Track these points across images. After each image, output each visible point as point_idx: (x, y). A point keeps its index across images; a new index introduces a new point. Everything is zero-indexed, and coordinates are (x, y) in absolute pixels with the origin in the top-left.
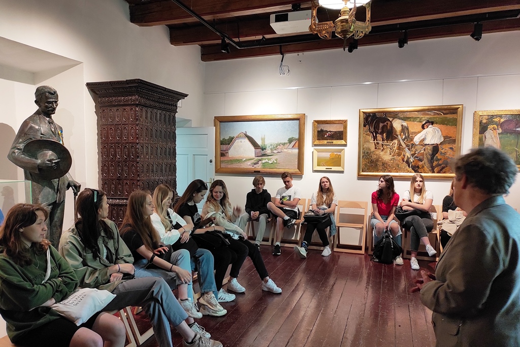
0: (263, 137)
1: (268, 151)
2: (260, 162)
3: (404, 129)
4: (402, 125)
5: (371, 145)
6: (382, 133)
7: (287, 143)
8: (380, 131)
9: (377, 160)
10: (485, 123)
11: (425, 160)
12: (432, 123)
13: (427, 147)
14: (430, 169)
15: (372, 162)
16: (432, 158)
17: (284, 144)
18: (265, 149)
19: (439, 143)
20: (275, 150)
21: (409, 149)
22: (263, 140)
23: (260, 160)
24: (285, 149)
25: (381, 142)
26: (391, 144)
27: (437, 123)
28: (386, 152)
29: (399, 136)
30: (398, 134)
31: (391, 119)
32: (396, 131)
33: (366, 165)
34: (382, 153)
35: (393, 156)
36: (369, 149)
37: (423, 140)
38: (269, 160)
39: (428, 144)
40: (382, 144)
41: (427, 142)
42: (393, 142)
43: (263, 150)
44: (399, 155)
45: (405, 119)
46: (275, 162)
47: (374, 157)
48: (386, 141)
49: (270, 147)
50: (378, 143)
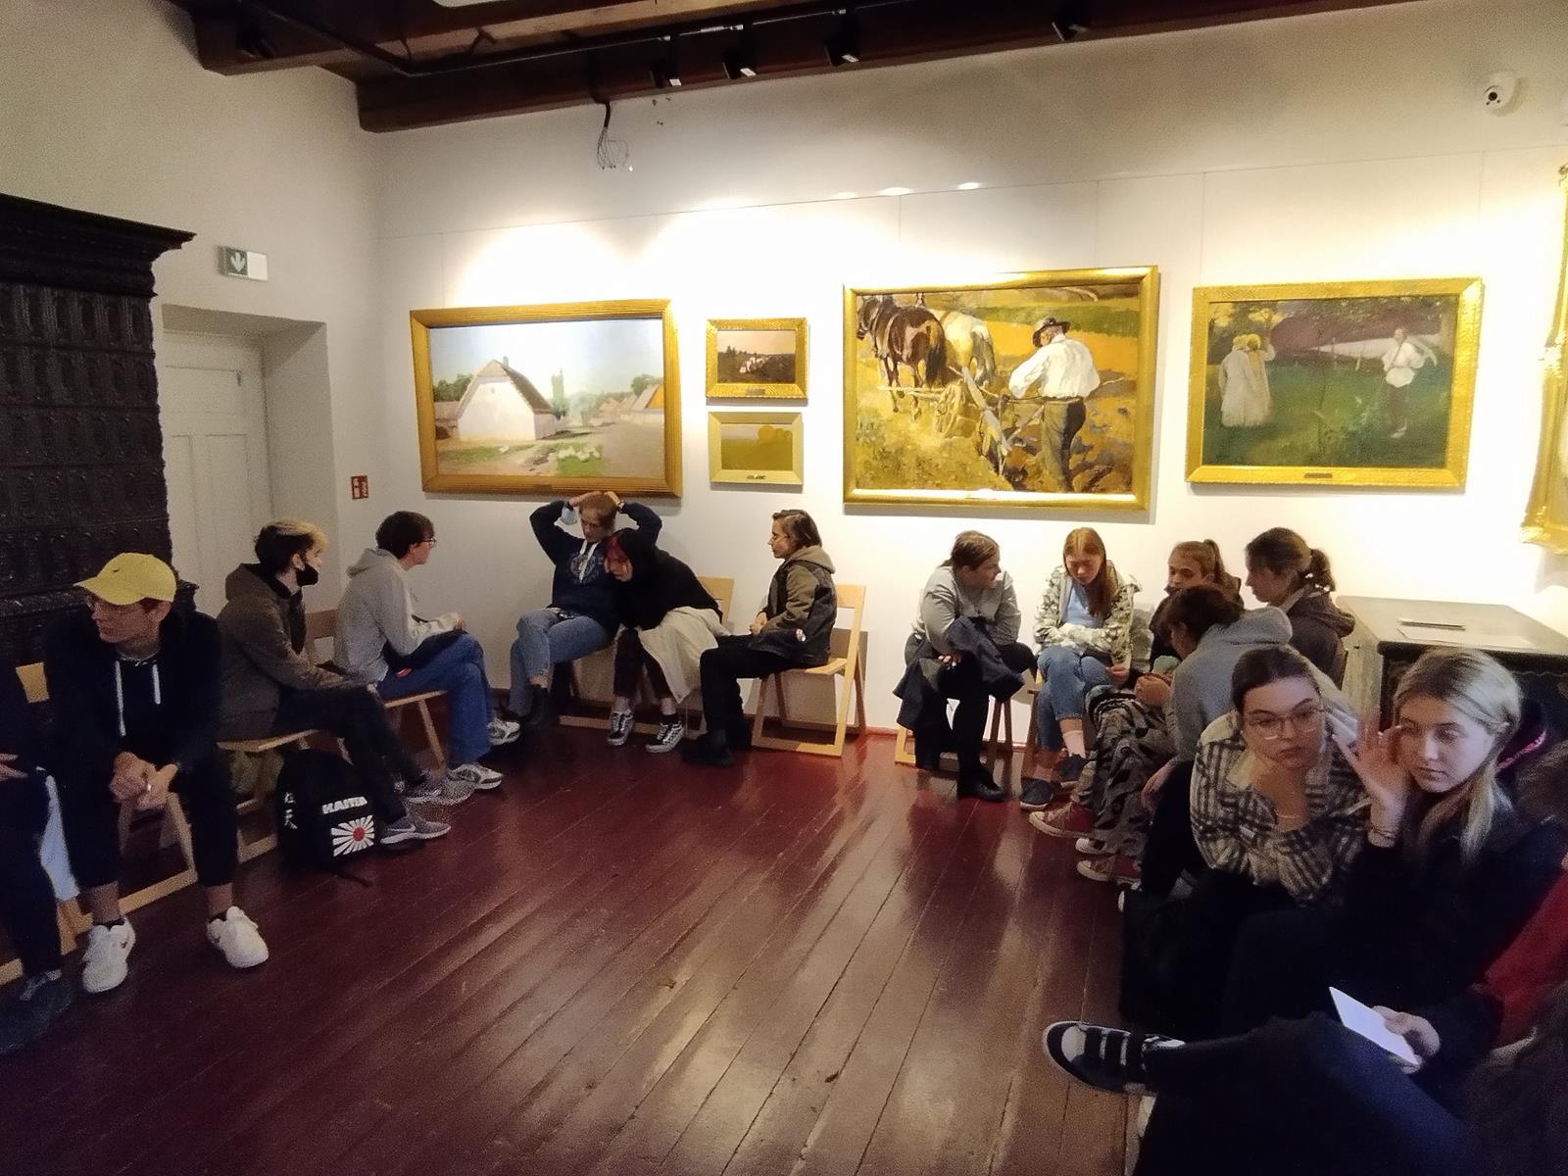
0: (557, 374)
1: (574, 422)
2: (552, 457)
3: (981, 347)
4: (974, 335)
5: (879, 395)
6: (913, 360)
7: (628, 395)
8: (907, 352)
9: (901, 451)
10: (1225, 330)
11: (1046, 451)
12: (1065, 327)
13: (1049, 404)
14: (1061, 478)
15: (884, 455)
16: (1066, 445)
17: (620, 397)
18: (564, 413)
19: (1085, 393)
20: (596, 416)
21: (996, 414)
22: (558, 383)
23: (552, 450)
24: (624, 412)
25: (910, 391)
26: (942, 397)
28: (928, 423)
29: (965, 370)
30: (962, 362)
32: (955, 355)
33: (867, 465)
34: (914, 427)
35: (949, 435)
36: (876, 414)
37: (1038, 383)
38: (578, 448)
39: (1054, 398)
40: (916, 399)
41: (1049, 390)
42: (947, 390)
43: (558, 415)
44: (966, 431)
45: (981, 313)
46: (597, 455)
47: (891, 441)
48: (925, 388)
49: (580, 408)
50: (901, 394)
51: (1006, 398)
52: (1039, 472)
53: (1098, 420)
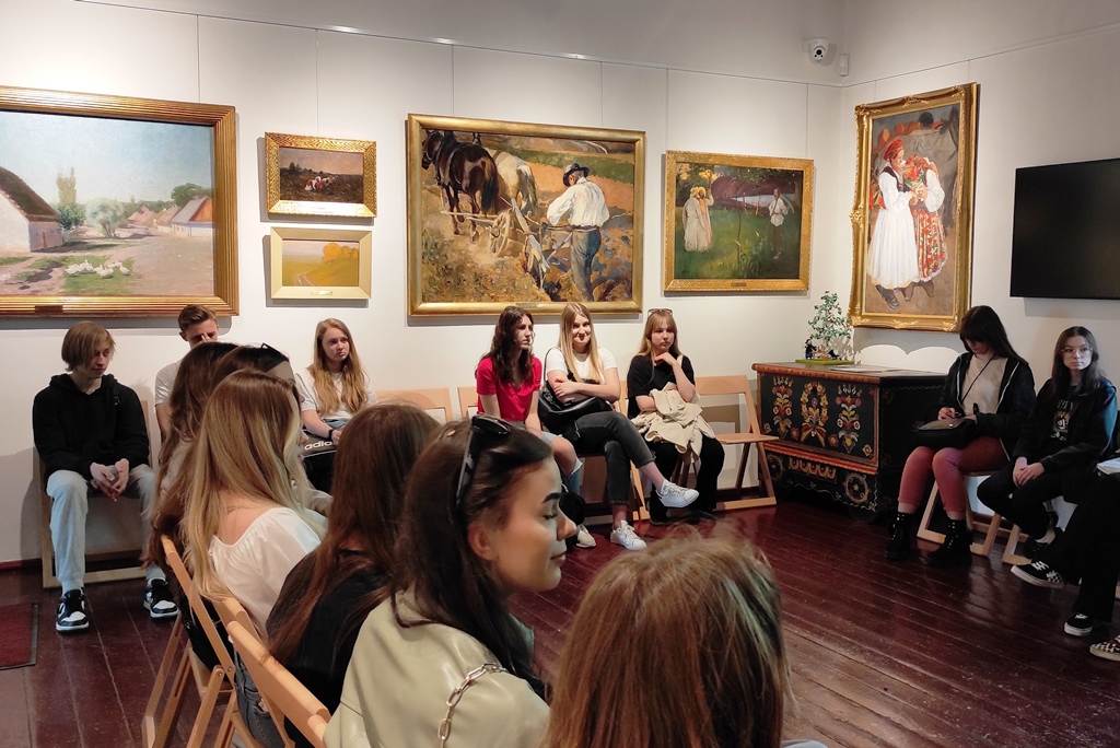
0: (66, 175)
1: (92, 231)
2: (56, 272)
3: (525, 183)
4: (520, 173)
5: (444, 221)
6: (470, 191)
7: (168, 205)
8: (465, 183)
9: (461, 268)
10: (685, 182)
12: (586, 172)
13: (576, 233)
14: (584, 290)
15: (447, 271)
16: (588, 263)
17: (157, 207)
18: (77, 222)
19: (600, 224)
20: (123, 226)
21: (537, 238)
22: (67, 186)
23: (57, 264)
24: (162, 224)
26: (495, 223)
27: (594, 174)
28: (483, 245)
29: (513, 200)
30: (511, 194)
31: (492, 153)
32: (505, 188)
33: (431, 281)
34: (473, 247)
35: (501, 256)
36: (439, 235)
37: (568, 214)
38: (96, 262)
39: (579, 227)
41: (576, 220)
42: (499, 217)
43: (68, 225)
44: (515, 252)
45: (525, 155)
46: (124, 270)
47: (453, 258)
48: (481, 214)
49: (101, 216)
50: (462, 219)
51: (545, 225)
52: (569, 286)
53: (609, 245)
